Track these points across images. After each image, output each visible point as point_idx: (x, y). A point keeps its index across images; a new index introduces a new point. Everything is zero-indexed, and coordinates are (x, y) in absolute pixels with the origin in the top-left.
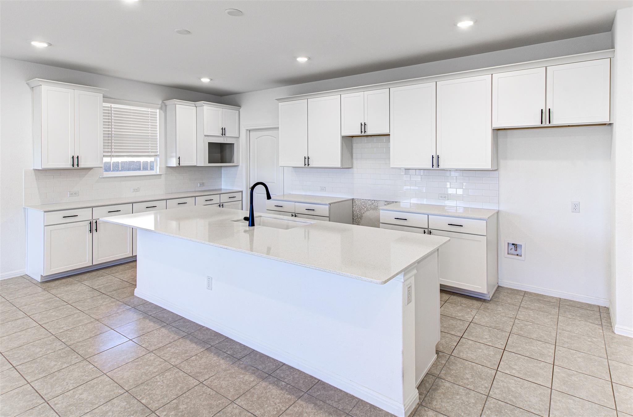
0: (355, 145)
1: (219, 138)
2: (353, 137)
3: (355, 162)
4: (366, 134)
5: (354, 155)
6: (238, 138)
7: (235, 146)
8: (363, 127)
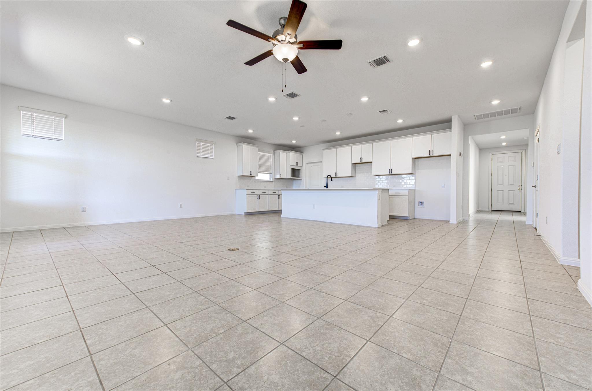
0: (357, 167)
1: (294, 167)
2: (356, 164)
3: (357, 174)
4: (362, 162)
5: (357, 172)
6: (302, 167)
7: (301, 170)
8: (361, 159)
